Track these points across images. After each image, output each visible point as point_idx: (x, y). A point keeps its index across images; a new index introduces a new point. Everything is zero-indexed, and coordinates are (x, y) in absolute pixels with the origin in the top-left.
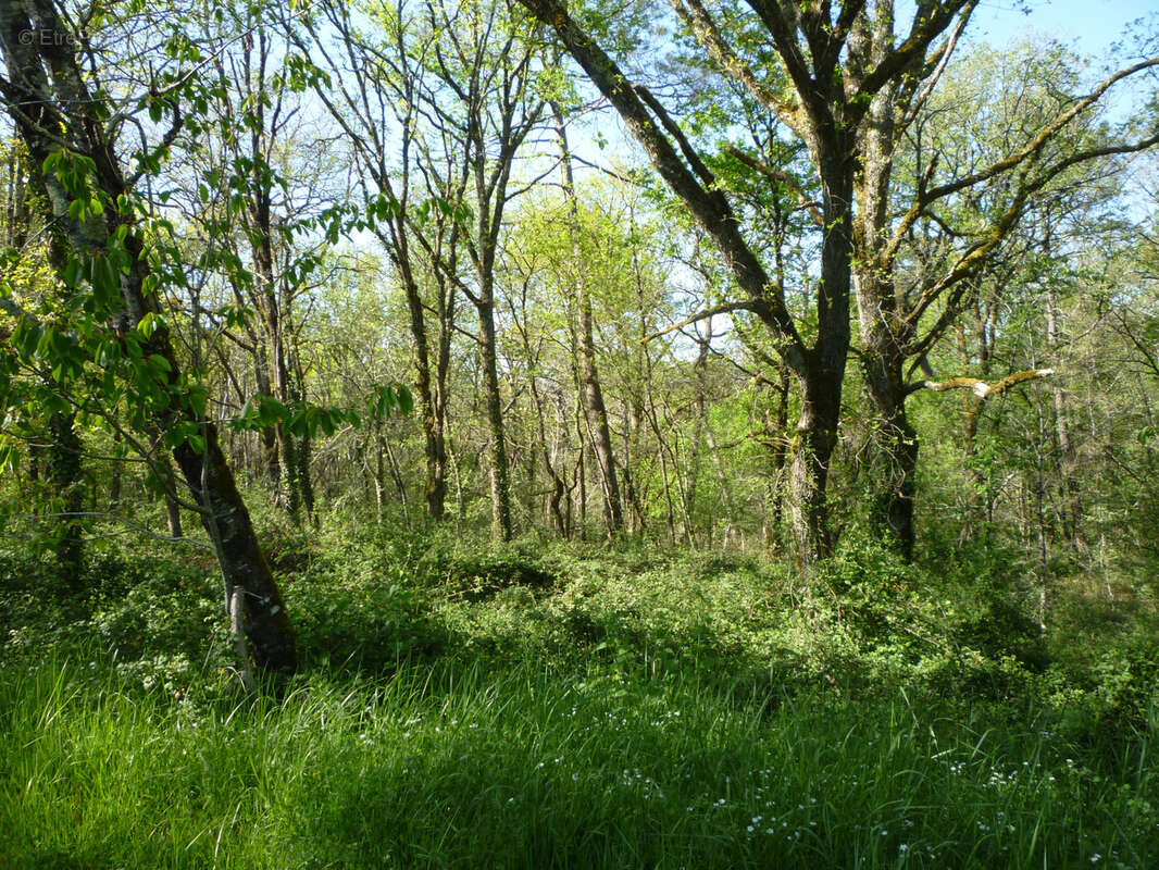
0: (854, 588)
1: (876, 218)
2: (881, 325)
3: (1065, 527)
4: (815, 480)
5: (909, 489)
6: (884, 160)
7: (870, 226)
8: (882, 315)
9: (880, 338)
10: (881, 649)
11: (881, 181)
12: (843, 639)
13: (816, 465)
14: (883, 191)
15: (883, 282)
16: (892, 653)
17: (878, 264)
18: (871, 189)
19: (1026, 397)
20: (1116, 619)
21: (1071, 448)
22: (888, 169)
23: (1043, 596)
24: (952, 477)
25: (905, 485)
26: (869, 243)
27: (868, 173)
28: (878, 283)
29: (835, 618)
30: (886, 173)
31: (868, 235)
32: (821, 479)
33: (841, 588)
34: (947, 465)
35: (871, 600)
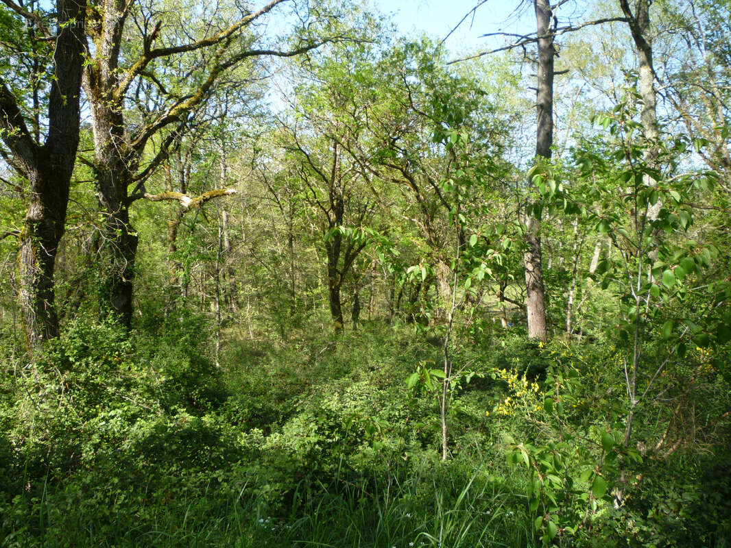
0: (78, 363)
1: (110, 60)
2: (111, 146)
3: (225, 297)
4: (42, 267)
5: (130, 274)
6: (119, 15)
7: (105, 66)
8: (112, 138)
9: (110, 156)
10: (102, 415)
11: (115, 31)
12: (66, 410)
13: (42, 254)
14: (117, 38)
15: (114, 111)
16: (112, 417)
17: (110, 97)
18: (107, 36)
19: (206, 217)
20: (258, 354)
21: (231, 249)
22: (122, 21)
23: (218, 345)
24: (160, 266)
25: (127, 271)
26: (104, 79)
27: (105, 23)
28: (110, 111)
29: (60, 391)
30: (120, 25)
31: (103, 73)
32: (49, 265)
33: (66, 365)
34: (157, 258)
35: (94, 373)
